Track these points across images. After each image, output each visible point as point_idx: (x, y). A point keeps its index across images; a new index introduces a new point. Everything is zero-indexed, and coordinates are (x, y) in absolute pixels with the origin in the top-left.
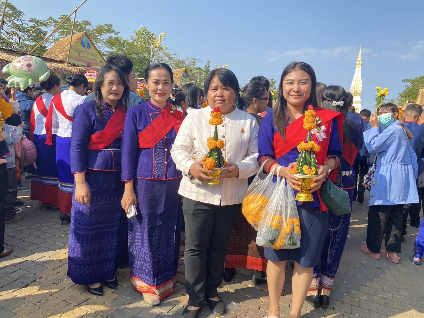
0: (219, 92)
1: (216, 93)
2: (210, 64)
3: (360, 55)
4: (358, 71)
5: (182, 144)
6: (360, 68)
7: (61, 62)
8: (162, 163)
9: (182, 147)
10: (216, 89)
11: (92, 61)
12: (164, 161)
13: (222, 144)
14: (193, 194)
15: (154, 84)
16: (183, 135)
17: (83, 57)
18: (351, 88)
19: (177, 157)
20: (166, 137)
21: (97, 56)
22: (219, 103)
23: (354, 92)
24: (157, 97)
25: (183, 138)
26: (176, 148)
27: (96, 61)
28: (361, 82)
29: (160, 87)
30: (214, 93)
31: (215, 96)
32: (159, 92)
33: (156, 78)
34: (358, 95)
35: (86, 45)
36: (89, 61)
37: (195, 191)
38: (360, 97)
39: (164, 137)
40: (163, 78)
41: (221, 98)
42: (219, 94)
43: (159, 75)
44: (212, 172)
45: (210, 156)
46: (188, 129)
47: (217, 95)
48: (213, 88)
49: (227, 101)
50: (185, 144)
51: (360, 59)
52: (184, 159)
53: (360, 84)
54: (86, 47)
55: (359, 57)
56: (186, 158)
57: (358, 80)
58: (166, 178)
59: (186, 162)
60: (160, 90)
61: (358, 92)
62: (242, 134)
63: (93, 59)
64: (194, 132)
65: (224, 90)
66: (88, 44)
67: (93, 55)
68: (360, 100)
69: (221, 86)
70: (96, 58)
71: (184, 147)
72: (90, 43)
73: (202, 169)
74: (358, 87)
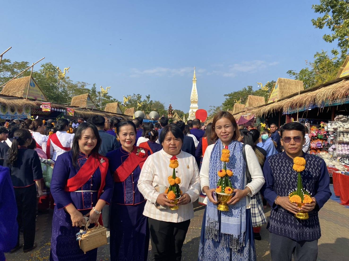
0: (172, 142)
1: (170, 142)
2: (96, 86)
3: (195, 74)
4: (194, 86)
5: (146, 179)
6: (196, 84)
7: (21, 98)
8: (131, 192)
9: (147, 182)
10: (170, 140)
11: (37, 95)
12: (132, 191)
13: (179, 181)
14: (157, 216)
15: (124, 136)
16: (147, 173)
17: (32, 93)
18: (191, 98)
19: (145, 190)
20: (133, 173)
21: (39, 91)
22: (172, 149)
23: (193, 100)
24: (126, 145)
25: (147, 175)
26: (142, 182)
27: (39, 95)
28: (197, 93)
29: (128, 137)
30: (168, 143)
31: (170, 144)
32: (127, 141)
33: (125, 132)
34: (196, 103)
35: (32, 85)
36: (35, 95)
37: (159, 213)
38: (197, 104)
39: (131, 173)
40: (129, 131)
41: (173, 146)
42: (172, 143)
43: (127, 130)
44: (173, 201)
45: (171, 190)
46: (151, 168)
47: (171, 144)
48: (168, 139)
49: (177, 148)
50: (149, 179)
51: (195, 77)
52: (151, 192)
53: (197, 95)
54: (33, 86)
55: (194, 76)
56: (152, 191)
57: (195, 92)
58: (134, 204)
59: (153, 194)
60: (127, 139)
61: (196, 100)
62: (188, 169)
63: (37, 94)
64: (155, 170)
65: (175, 140)
66: (34, 84)
67: (37, 91)
68: (198, 106)
69: (174, 138)
70: (38, 93)
71: (148, 181)
72: (34, 83)
73: (166, 199)
74: (195, 96)
